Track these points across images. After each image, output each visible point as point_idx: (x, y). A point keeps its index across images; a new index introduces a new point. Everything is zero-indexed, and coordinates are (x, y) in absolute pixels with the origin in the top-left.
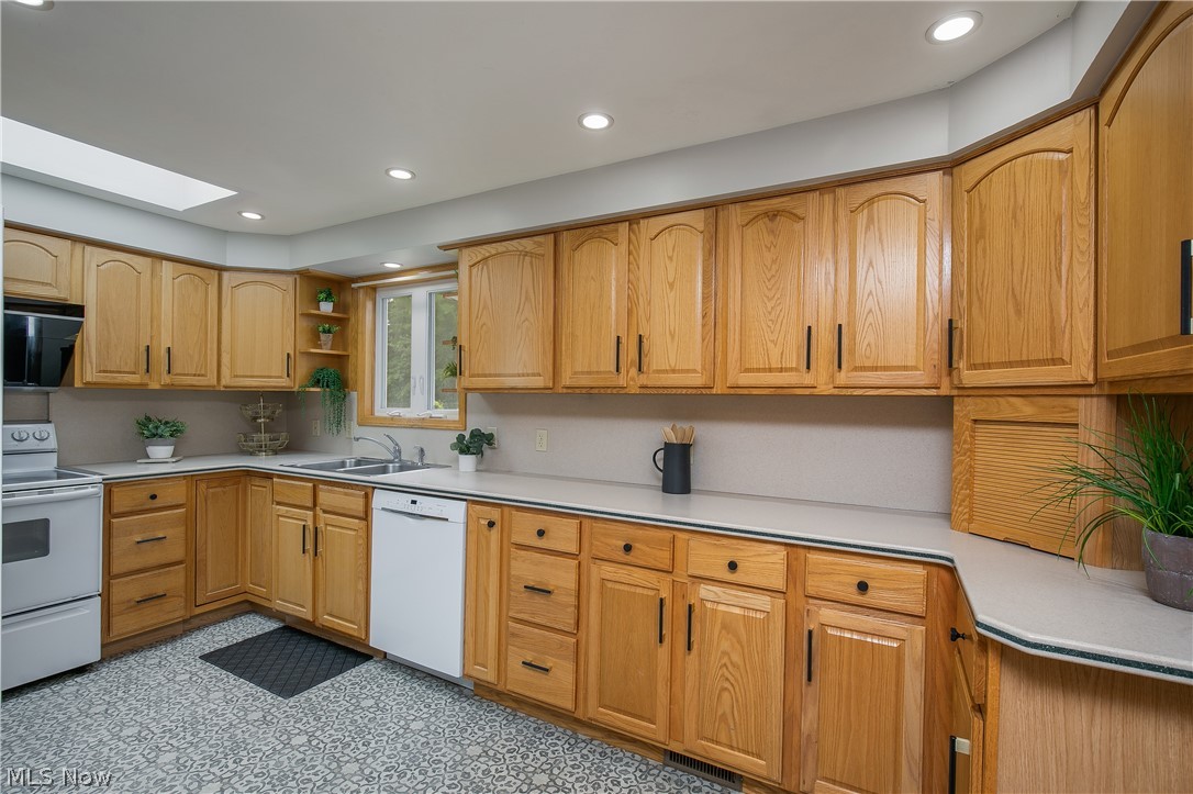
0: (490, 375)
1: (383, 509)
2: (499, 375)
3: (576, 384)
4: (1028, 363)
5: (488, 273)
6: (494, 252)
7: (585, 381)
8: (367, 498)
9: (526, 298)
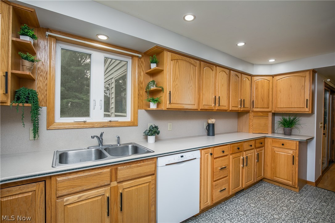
0: (179, 104)
1: (166, 165)
2: (182, 104)
3: (204, 108)
4: (264, 108)
5: (179, 66)
6: (181, 58)
7: (206, 108)
8: (156, 164)
9: (191, 79)
